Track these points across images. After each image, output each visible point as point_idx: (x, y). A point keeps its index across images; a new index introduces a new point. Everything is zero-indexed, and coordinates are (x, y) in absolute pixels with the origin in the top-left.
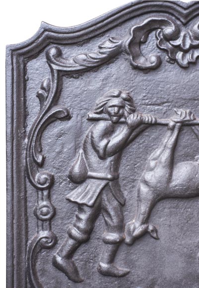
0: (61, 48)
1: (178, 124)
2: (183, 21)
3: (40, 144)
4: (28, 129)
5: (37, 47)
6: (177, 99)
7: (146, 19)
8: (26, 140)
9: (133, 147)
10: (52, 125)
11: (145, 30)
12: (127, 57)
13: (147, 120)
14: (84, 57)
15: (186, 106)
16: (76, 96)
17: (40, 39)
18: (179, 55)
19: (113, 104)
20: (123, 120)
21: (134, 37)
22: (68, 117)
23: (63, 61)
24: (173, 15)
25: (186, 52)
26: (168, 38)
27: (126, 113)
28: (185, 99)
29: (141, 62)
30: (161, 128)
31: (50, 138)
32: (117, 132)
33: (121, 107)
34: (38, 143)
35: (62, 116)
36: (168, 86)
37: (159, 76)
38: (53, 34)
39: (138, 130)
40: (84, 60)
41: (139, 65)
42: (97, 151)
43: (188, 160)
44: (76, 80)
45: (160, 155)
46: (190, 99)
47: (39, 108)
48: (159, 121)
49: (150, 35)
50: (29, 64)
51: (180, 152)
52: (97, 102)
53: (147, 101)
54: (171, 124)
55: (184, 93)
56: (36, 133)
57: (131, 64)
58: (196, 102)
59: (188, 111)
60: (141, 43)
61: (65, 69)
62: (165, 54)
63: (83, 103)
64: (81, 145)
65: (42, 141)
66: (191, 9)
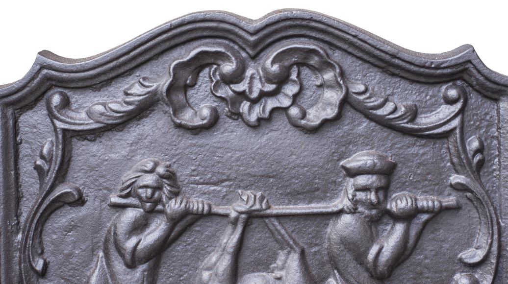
0: (69, 93)
1: (243, 216)
2: (251, 52)
3: (41, 243)
4: (23, 219)
5: (31, 92)
6: (243, 175)
7: (194, 49)
8: (20, 236)
9: (178, 249)
10: (58, 212)
11: (193, 67)
12: (166, 108)
13: (195, 208)
14: (100, 108)
15: (257, 187)
16: (92, 169)
17: (35, 81)
18: (245, 106)
19: (145, 183)
20: (160, 207)
21: (175, 79)
22: (80, 201)
23: (72, 114)
24: (234, 42)
25: (254, 102)
26: (229, 80)
27: (164, 197)
28: (255, 176)
29: (188, 117)
30: (218, 219)
31: (55, 233)
32: (153, 226)
33: (157, 188)
34: (37, 241)
35: (71, 200)
36: (229, 154)
37: (216, 138)
38: (53, 72)
39: (183, 224)
40: (102, 114)
41: (183, 122)
43: (259, 271)
44: (91, 144)
45: (215, 263)
46: (262, 176)
47: (38, 186)
48: (215, 209)
49: (201, 75)
50: (21, 118)
51: (247, 257)
53: (198, 178)
54: (233, 215)
55: (253, 167)
56: (34, 226)
57: (173, 121)
58: (271, 180)
59: (259, 194)
60: (186, 88)
61: (73, 127)
62: (223, 104)
63: (102, 180)
64: (101, 244)
65: (44, 237)
66: (261, 34)
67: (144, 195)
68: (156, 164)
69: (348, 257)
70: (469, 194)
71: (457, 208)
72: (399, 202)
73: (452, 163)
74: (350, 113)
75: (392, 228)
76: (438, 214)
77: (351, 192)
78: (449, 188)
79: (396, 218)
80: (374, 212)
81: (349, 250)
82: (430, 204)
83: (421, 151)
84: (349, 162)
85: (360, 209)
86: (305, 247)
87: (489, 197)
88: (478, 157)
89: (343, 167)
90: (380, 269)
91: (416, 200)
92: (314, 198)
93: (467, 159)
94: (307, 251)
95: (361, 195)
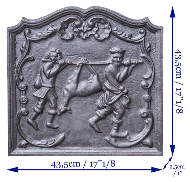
0: (31, 29)
1: (81, 65)
2: (84, 19)
3: (22, 71)
4: (17, 65)
5: (20, 29)
6: (81, 53)
7: (68, 17)
8: (16, 69)
9: (62, 74)
10: (27, 63)
11: (67, 23)
12: (59, 34)
13: (67, 62)
14: (40, 34)
15: (85, 56)
16: (37, 51)
17: (21, 26)
18: (82, 34)
19: (53, 55)
20: (57, 62)
21: (62, 26)
22: (34, 60)
23: (31, 35)
24: (79, 16)
25: (85, 33)
26: (77, 26)
27: (58, 59)
28: (84, 53)
29: (65, 37)
30: (73, 66)
31: (26, 69)
32: (54, 67)
33: (56, 56)
34: (21, 71)
35: (31, 59)
36: (77, 47)
37: (73, 43)
38: (27, 24)
39: (63, 66)
40: (40, 36)
41: (64, 38)
42: (46, 75)
43: (85, 80)
44: (37, 44)
45: (73, 78)
46: (86, 53)
47: (21, 56)
48: (73, 63)
49: (69, 25)
50: (17, 36)
51: (82, 76)
52: (46, 54)
53: (68, 54)
54: (78, 64)
55: (84, 51)
56: (20, 67)
57: (61, 38)
58: (89, 55)
59: (85, 59)
60: (65, 28)
61: (32, 39)
62: (75, 33)
63: (40, 54)
64: (39, 72)
65: (22, 70)
66: (87, 14)
67: (52, 58)
68: (56, 50)
69: (111, 76)
70: (146, 59)
71: (143, 63)
72: (126, 61)
73: (142, 50)
74: (112, 36)
75: (124, 68)
76: (137, 64)
77: (112, 58)
78: (140, 58)
79: (125, 65)
80: (119, 64)
81: (111, 74)
82: (135, 62)
83: (133, 47)
84: (112, 50)
85: (115, 63)
86: (99, 73)
87: (152, 60)
88: (149, 49)
89: (110, 51)
90: (120, 80)
91: (131, 60)
92: (101, 60)
93: (146, 49)
94: (99, 75)
95: (115, 59)
